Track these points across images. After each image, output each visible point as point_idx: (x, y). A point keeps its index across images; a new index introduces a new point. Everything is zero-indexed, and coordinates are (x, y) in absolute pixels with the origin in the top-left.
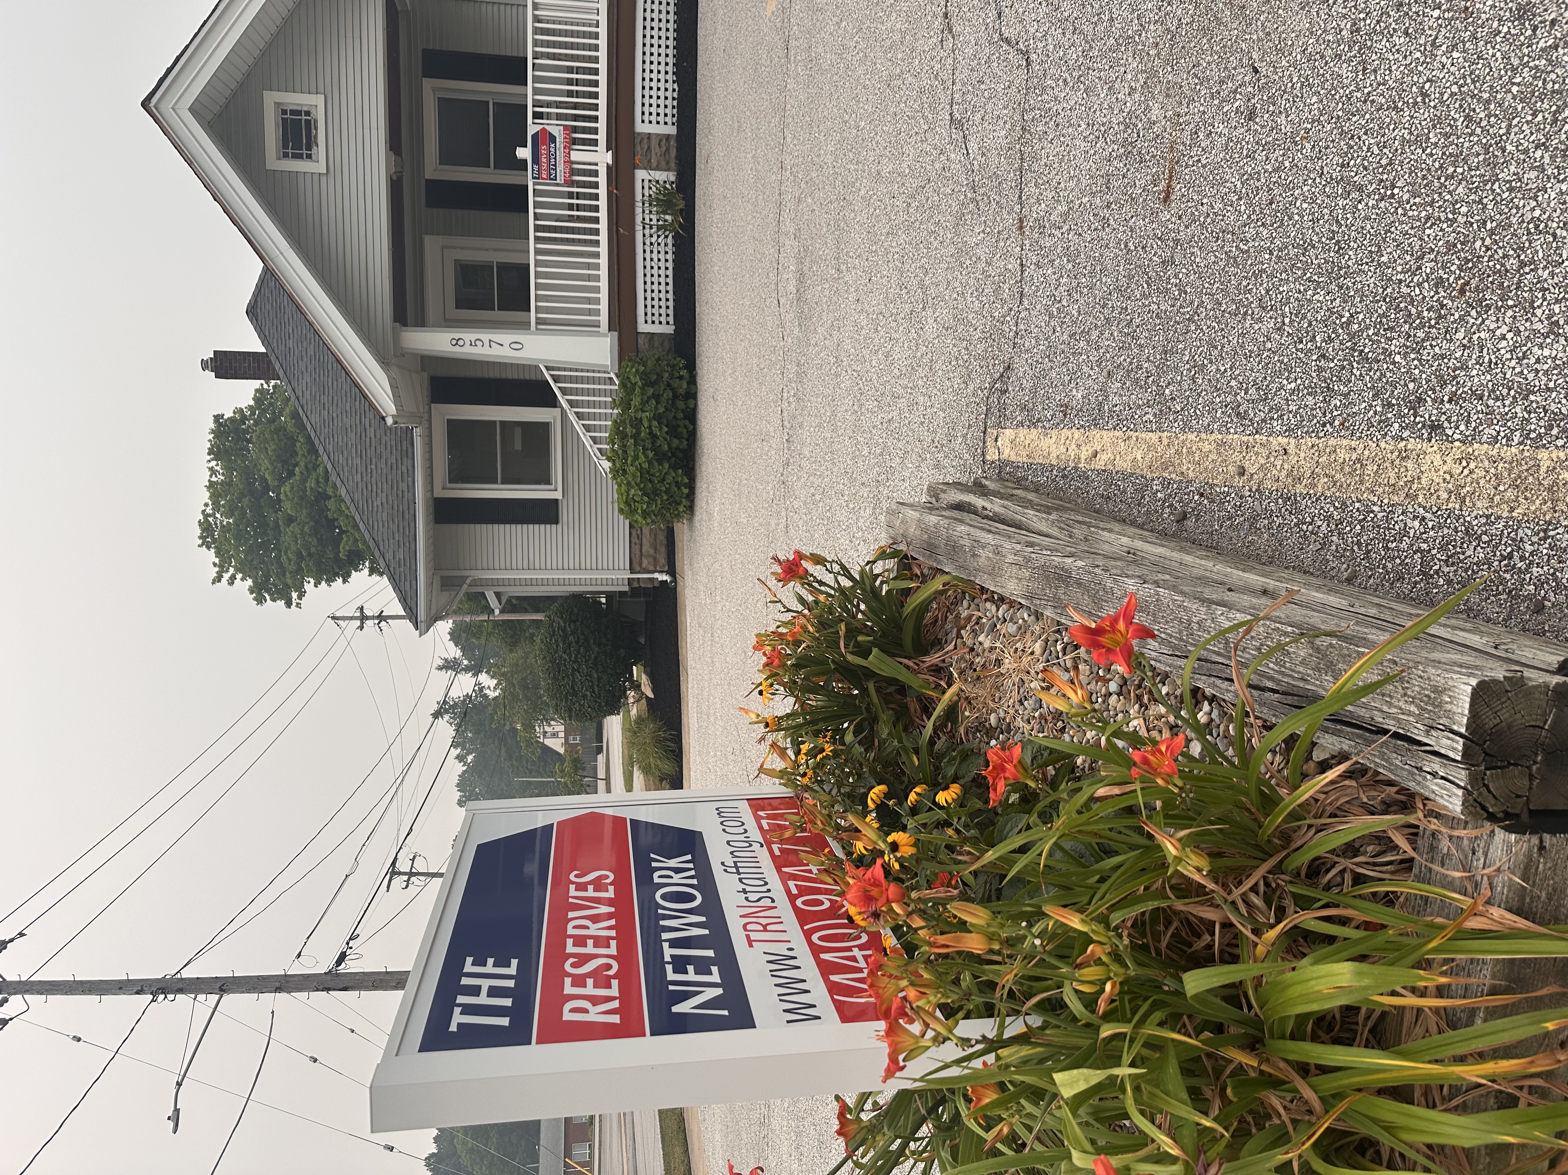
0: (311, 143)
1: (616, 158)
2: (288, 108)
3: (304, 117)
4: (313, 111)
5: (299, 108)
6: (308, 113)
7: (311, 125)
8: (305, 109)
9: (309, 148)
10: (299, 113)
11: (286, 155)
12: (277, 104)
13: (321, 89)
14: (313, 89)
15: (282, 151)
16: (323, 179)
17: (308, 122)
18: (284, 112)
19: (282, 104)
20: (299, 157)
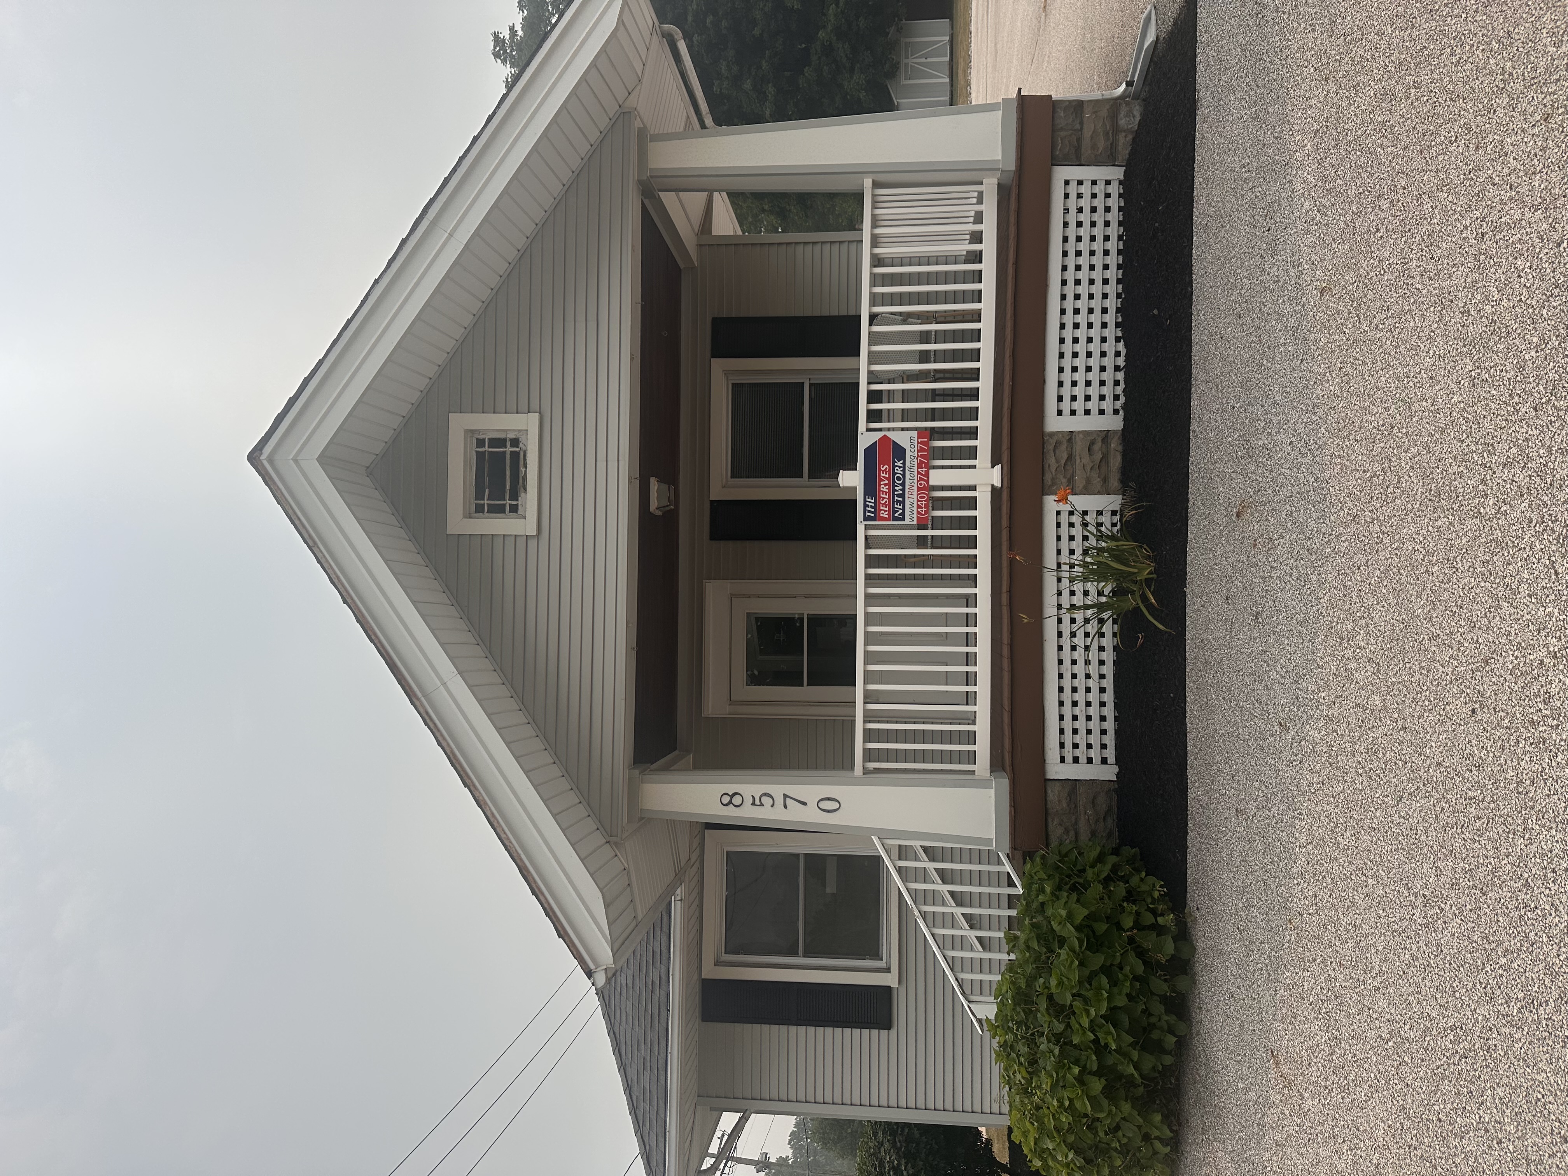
0: (518, 486)
1: (1009, 476)
2: (487, 437)
3: (509, 449)
4: (522, 439)
5: (502, 436)
6: (515, 442)
7: (518, 460)
8: (511, 436)
9: (515, 496)
10: (501, 442)
11: (479, 509)
12: (470, 432)
13: (535, 405)
14: (523, 405)
15: (474, 502)
16: (532, 544)
17: (515, 456)
18: (480, 443)
19: (478, 431)
20: (497, 510)
